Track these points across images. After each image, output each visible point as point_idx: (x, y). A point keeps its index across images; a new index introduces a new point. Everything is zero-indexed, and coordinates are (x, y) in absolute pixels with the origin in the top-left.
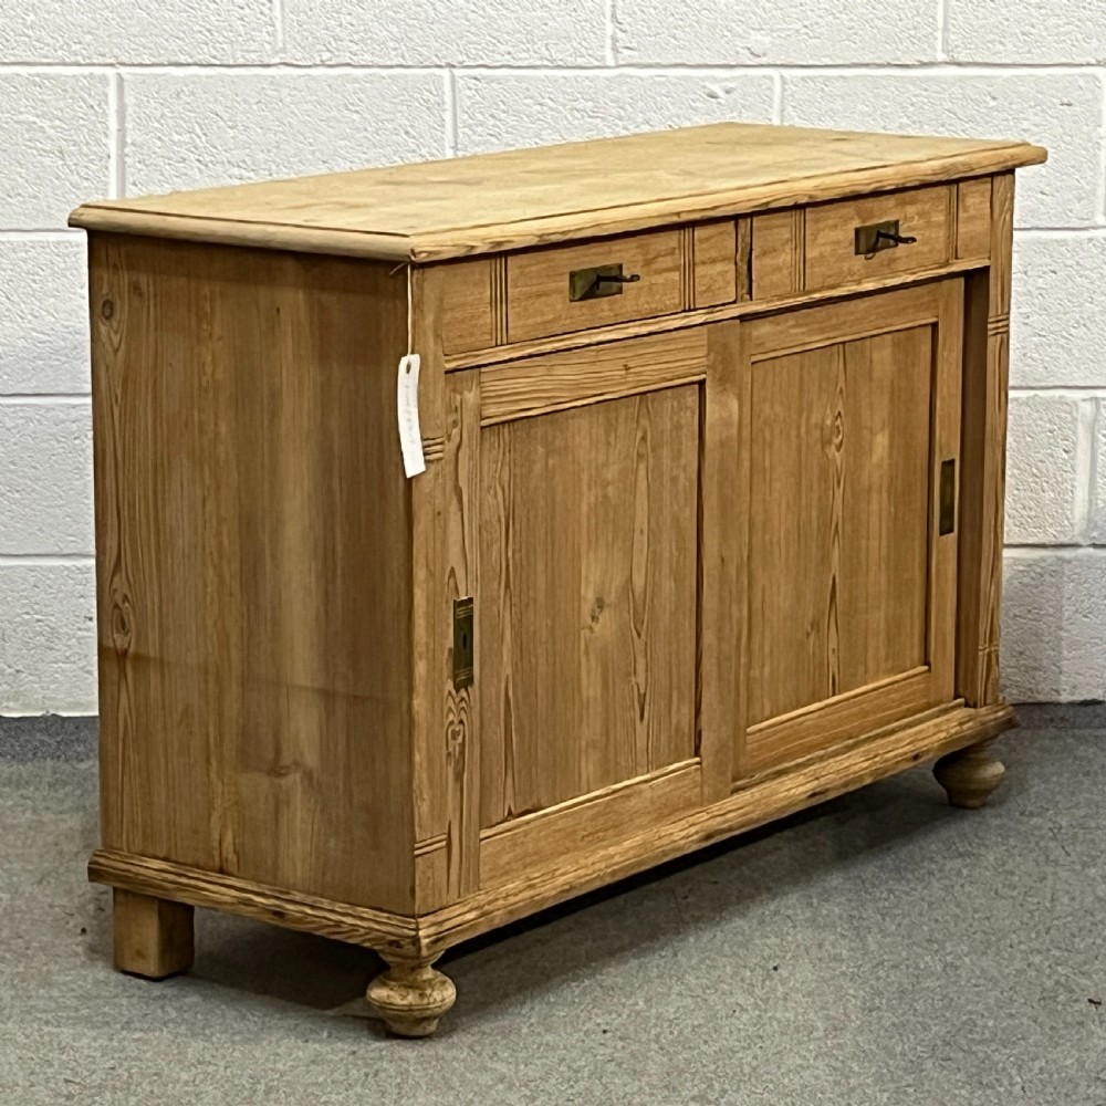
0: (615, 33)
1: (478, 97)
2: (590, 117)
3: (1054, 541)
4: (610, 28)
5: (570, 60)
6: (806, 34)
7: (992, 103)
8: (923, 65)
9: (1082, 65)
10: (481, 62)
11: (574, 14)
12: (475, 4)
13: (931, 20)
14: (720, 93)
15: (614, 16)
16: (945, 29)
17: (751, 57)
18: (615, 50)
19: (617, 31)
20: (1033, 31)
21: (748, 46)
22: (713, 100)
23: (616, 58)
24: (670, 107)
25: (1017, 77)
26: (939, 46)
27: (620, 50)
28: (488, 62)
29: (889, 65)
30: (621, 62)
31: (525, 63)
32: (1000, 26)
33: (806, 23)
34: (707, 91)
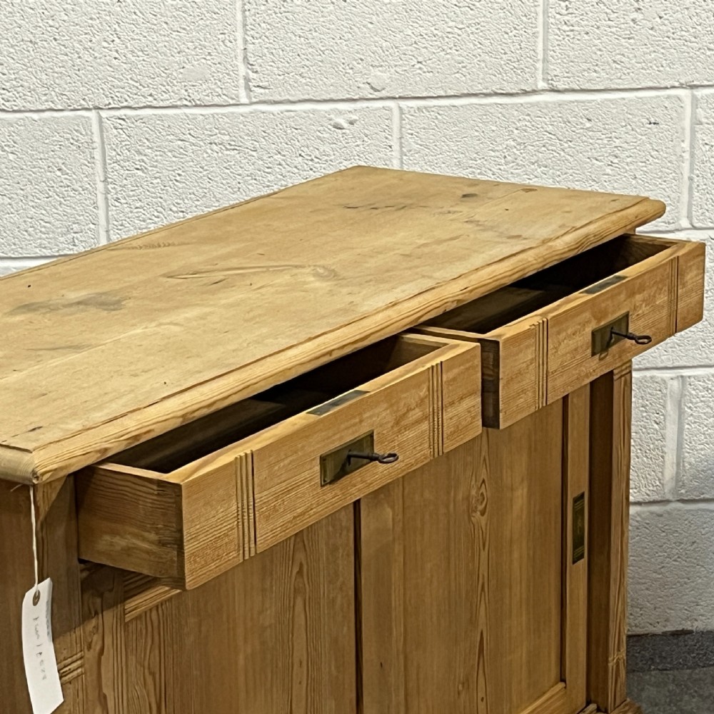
0: (247, 73)
1: (124, 136)
2: (227, 149)
3: (647, 499)
4: (242, 70)
5: (208, 100)
6: (420, 68)
7: (588, 125)
8: (525, 93)
9: (667, 88)
10: (125, 104)
11: (208, 57)
12: (117, 51)
13: (532, 52)
14: (345, 125)
15: (245, 58)
16: (545, 60)
17: (372, 91)
18: (248, 88)
19: (250, 72)
20: (624, 59)
21: (369, 81)
22: (340, 131)
23: (249, 97)
24: (300, 138)
25: (610, 100)
26: (540, 75)
27: (253, 89)
28: (132, 103)
29: (496, 94)
30: (254, 100)
31: (167, 103)
32: (594, 56)
33: (420, 59)
34: (332, 122)
